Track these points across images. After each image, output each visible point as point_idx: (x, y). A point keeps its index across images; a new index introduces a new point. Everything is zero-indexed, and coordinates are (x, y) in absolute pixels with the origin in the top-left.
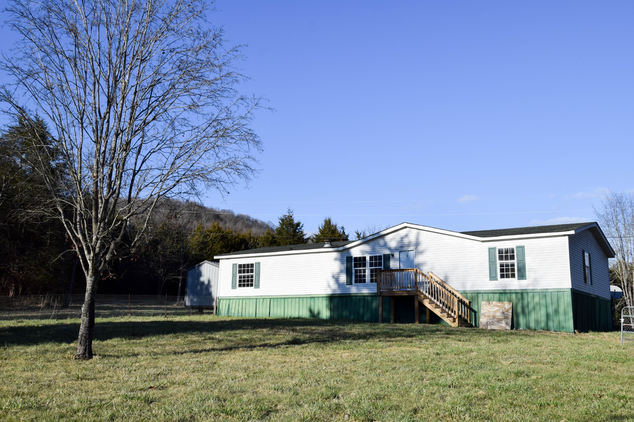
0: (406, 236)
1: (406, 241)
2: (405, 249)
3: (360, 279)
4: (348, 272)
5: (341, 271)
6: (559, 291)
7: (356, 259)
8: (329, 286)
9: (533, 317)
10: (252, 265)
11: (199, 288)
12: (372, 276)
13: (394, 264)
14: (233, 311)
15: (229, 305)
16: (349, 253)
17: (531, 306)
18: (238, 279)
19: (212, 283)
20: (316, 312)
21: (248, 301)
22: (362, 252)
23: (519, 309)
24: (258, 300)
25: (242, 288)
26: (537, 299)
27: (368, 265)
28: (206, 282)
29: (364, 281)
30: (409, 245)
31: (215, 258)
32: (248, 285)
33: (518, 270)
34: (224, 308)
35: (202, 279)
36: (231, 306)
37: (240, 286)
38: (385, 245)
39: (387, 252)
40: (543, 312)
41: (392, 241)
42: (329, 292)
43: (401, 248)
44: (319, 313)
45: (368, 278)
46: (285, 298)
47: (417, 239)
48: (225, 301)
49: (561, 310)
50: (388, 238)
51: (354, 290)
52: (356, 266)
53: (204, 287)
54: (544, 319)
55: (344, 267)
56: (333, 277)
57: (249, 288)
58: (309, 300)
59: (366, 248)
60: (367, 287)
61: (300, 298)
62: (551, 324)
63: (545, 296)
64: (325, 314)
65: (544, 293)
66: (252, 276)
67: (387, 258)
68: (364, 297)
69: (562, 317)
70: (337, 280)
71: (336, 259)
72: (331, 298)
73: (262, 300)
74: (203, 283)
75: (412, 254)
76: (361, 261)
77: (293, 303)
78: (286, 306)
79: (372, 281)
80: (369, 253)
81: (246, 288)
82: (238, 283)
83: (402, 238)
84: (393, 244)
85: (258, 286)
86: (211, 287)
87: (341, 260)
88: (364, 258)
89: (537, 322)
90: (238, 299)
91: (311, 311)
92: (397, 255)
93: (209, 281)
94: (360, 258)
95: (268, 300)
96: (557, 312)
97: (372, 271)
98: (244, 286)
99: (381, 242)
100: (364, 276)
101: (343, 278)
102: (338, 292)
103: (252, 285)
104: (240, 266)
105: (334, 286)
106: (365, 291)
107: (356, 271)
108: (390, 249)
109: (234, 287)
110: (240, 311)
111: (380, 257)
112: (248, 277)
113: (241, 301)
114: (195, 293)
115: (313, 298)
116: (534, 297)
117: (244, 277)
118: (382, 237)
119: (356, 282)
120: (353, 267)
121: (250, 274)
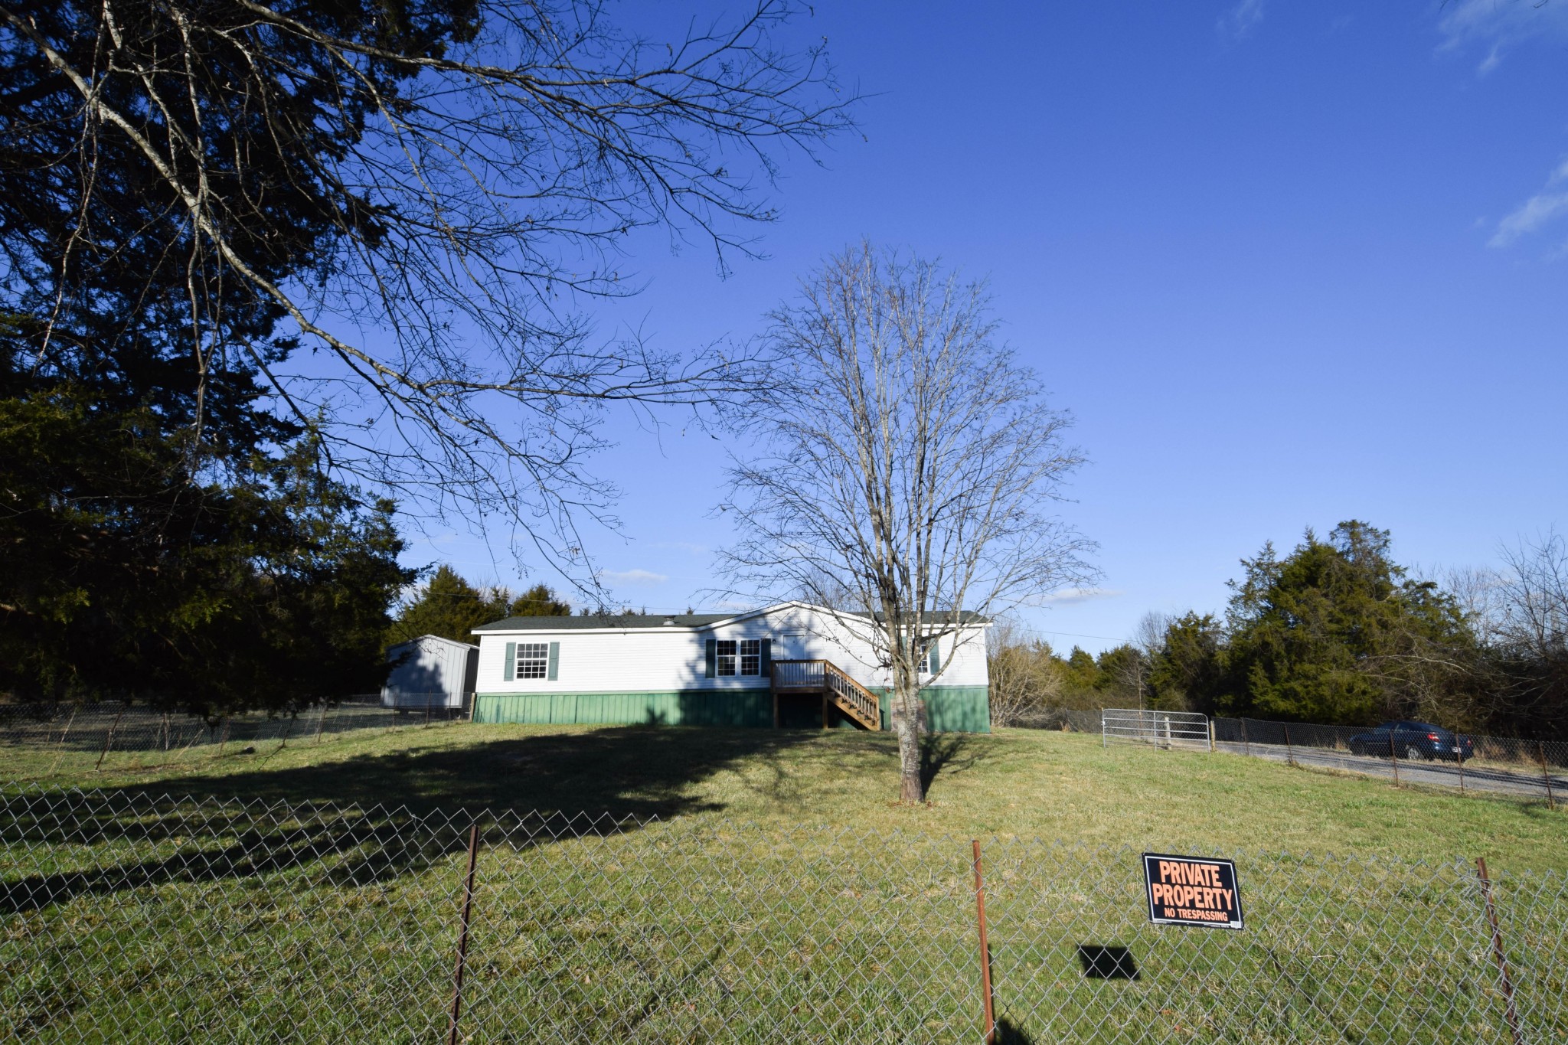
0: (795, 615)
1: (794, 622)
2: (793, 633)
3: (728, 670)
4: (710, 659)
5: (700, 658)
6: (977, 688)
7: (721, 643)
8: (680, 677)
9: (949, 716)
10: (544, 646)
11: (414, 676)
12: (743, 666)
13: (777, 651)
14: (507, 714)
15: (498, 707)
16: (713, 635)
17: (946, 704)
18: (516, 666)
19: (443, 670)
20: (658, 712)
21: (535, 699)
22: (732, 633)
23: (933, 708)
24: (555, 698)
25: (524, 680)
26: (952, 696)
27: (738, 651)
28: (431, 668)
29: (733, 673)
30: (800, 626)
31: (474, 632)
32: (535, 676)
33: (932, 664)
34: (488, 710)
35: (421, 662)
36: (502, 708)
37: (520, 676)
38: (766, 626)
39: (769, 636)
40: (959, 711)
41: (775, 622)
42: (681, 686)
43: (789, 630)
44: (663, 715)
45: (738, 668)
46: (604, 696)
47: (810, 621)
48: (490, 700)
49: (978, 708)
50: (769, 617)
51: (719, 683)
52: (720, 652)
53: (425, 675)
54: (959, 718)
55: (703, 652)
56: (688, 665)
57: (538, 680)
58: (644, 699)
59: (739, 628)
60: (737, 679)
61: (631, 695)
62: (968, 724)
63: (961, 693)
64: (674, 716)
65: (961, 690)
66: (544, 663)
67: (767, 643)
68: (734, 694)
69: (978, 716)
70: (693, 668)
71: (691, 641)
72: (683, 695)
73: (561, 698)
74: (423, 669)
75: (802, 640)
76: (729, 647)
77: (605, 703)
78: (605, 706)
79: (744, 673)
80: (743, 635)
81: (531, 680)
82: (516, 672)
83: (789, 619)
84: (777, 625)
85: (554, 677)
86: (440, 675)
87: (700, 643)
88: (734, 643)
89: (954, 722)
90: (518, 696)
91: (650, 712)
92: (781, 639)
93: (437, 667)
94: (727, 642)
95: (574, 699)
96: (974, 710)
97: (744, 659)
98: (528, 676)
99: (761, 621)
100: (733, 666)
101: (702, 667)
102: (695, 686)
103: (542, 676)
104: (521, 647)
105: (688, 677)
106: (736, 686)
107: (721, 659)
108: (773, 631)
109: (508, 677)
110: (521, 714)
111: (756, 642)
112: (536, 663)
113: (522, 700)
114: (405, 685)
115: (652, 694)
116: (948, 694)
117: (528, 663)
118: (763, 615)
119: (720, 673)
120: (716, 652)
121: (540, 659)
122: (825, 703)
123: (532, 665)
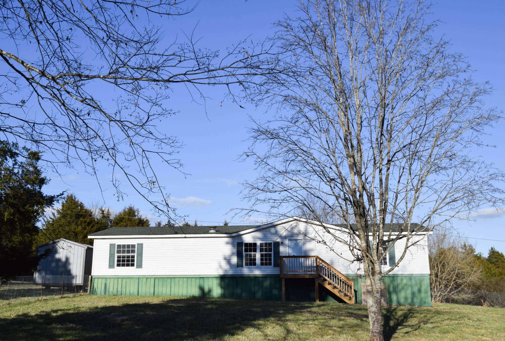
0: (296, 226)
1: (296, 231)
2: (295, 238)
3: (252, 262)
4: (239, 255)
5: (233, 254)
6: (422, 276)
7: (246, 245)
8: (221, 267)
9: (402, 295)
10: (133, 246)
11: (54, 265)
12: (262, 260)
13: (284, 250)
14: (111, 289)
15: (106, 284)
16: (242, 239)
17: (400, 287)
18: (116, 259)
19: (71, 261)
20: (206, 289)
21: (128, 280)
22: (254, 238)
23: (391, 289)
24: (141, 280)
25: (121, 268)
26: (404, 281)
27: (258, 250)
28: (64, 259)
29: (255, 264)
30: (299, 233)
31: (89, 237)
32: (128, 265)
33: (390, 259)
34: (99, 286)
35: (57, 256)
36: (108, 285)
37: (118, 265)
38: (276, 233)
39: (279, 240)
40: (409, 292)
41: (282, 230)
42: (221, 273)
43: (292, 236)
44: (210, 291)
45: (258, 261)
46: (172, 278)
47: (306, 229)
48: (100, 280)
49: (423, 289)
50: (279, 228)
51: (246, 271)
52: (246, 251)
53: (60, 264)
54: (409, 296)
55: (235, 250)
56: (225, 259)
57: (130, 268)
58: (198, 280)
59: (258, 234)
60: (258, 268)
61: (189, 278)
62: (415, 300)
63: (411, 279)
64: (217, 292)
65: (410, 277)
66: (133, 257)
67: (277, 245)
68: (256, 278)
69: (423, 295)
70: (228, 261)
71: (227, 243)
72: (223, 278)
73: (145, 279)
74: (59, 260)
75: (301, 243)
76: (252, 247)
77: (173, 283)
78: (173, 285)
79: (262, 264)
80: (261, 239)
81: (126, 268)
82: (116, 263)
83: (292, 228)
84: (284, 233)
85: (140, 266)
86: (69, 264)
87: (233, 244)
88: (255, 244)
89: (406, 298)
90: (118, 278)
91: (202, 289)
92: (287, 242)
93: (67, 259)
94: (250, 244)
95: (153, 280)
96: (420, 291)
97: (262, 255)
98: (123, 265)
99: (273, 230)
100: (255, 260)
101: (235, 260)
102: (230, 273)
103: (133, 265)
104: (119, 246)
105: (225, 266)
106: (257, 273)
107: (247, 255)
108: (281, 237)
109: (111, 266)
110: (119, 289)
111: (270, 244)
112: (128, 257)
113: (120, 280)
114: (48, 270)
115: (202, 278)
116: (402, 280)
117: (124, 257)
118: (275, 226)
119: (247, 264)
120: (243, 250)
121: (131, 254)
122: (317, 285)
123: (126, 258)
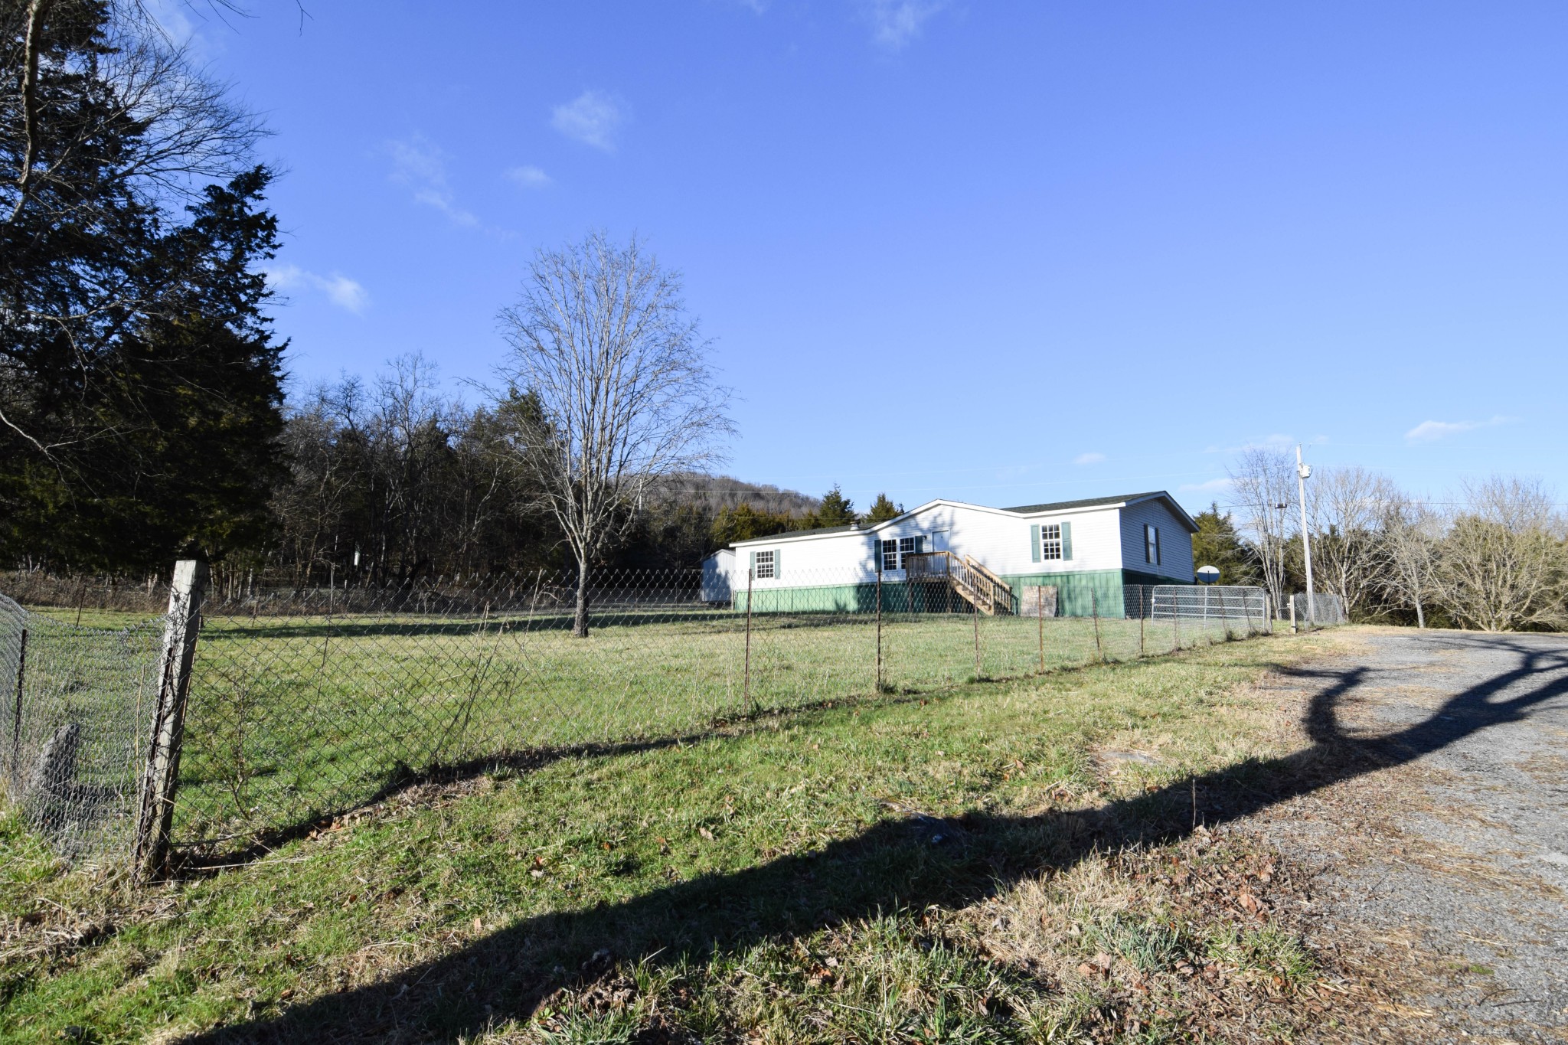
0: (940, 514)
1: (939, 521)
2: (938, 530)
3: (890, 566)
4: (877, 558)
5: (869, 557)
6: (1109, 572)
7: (885, 542)
8: (857, 575)
9: (1080, 602)
10: (771, 553)
11: (715, 580)
12: (903, 561)
13: (927, 548)
14: (752, 605)
16: (877, 536)
17: (1078, 590)
18: (756, 569)
19: (730, 575)
20: (842, 604)
21: (769, 593)
22: (892, 534)
23: (1065, 595)
24: (779, 592)
25: (761, 579)
26: (1084, 582)
27: (898, 549)
28: (723, 574)
29: (895, 568)
30: (943, 525)
31: (731, 545)
32: (767, 576)
33: (1064, 550)
34: (742, 599)
35: (718, 571)
36: (750, 598)
37: (759, 576)
38: (917, 524)
39: (919, 534)
40: (1090, 597)
41: (924, 521)
42: (857, 581)
43: (935, 530)
44: (845, 605)
45: (899, 564)
46: (808, 590)
47: (952, 517)
48: (743, 595)
49: (1111, 593)
50: (919, 518)
51: (883, 578)
52: (885, 551)
53: (721, 580)
54: (1091, 604)
55: (872, 552)
56: (861, 564)
57: (769, 579)
58: (834, 591)
59: (895, 529)
60: (897, 572)
61: (825, 589)
62: (1099, 610)
63: (1093, 578)
64: (853, 605)
65: (1092, 576)
66: (772, 566)
67: (920, 540)
68: (895, 585)
69: (1111, 602)
70: (864, 567)
71: (862, 543)
72: (858, 587)
73: (783, 591)
74: (719, 575)
75: (946, 534)
76: (890, 545)
78: (810, 597)
79: (903, 567)
80: (900, 535)
81: (766, 580)
82: (756, 573)
83: (935, 517)
84: (925, 524)
85: (778, 577)
86: (730, 580)
87: (869, 545)
88: (894, 541)
89: (1084, 608)
90: (757, 591)
91: (837, 604)
92: (930, 537)
93: (726, 573)
94: (888, 542)
95: (791, 592)
96: (1106, 596)
97: (903, 556)
98: (763, 576)
99: (912, 522)
100: (895, 562)
101: (871, 565)
102: (866, 581)
103: (772, 576)
104: (758, 554)
105: (861, 574)
106: (896, 579)
107: (886, 556)
108: (921, 530)
109: (752, 578)
110: (760, 605)
111: (912, 539)
113: (760, 594)
114: (711, 586)
115: (837, 588)
116: (1080, 580)
117: (763, 567)
119: (886, 568)
120: (882, 551)
121: (769, 563)
122: (949, 591)
123: (766, 567)
